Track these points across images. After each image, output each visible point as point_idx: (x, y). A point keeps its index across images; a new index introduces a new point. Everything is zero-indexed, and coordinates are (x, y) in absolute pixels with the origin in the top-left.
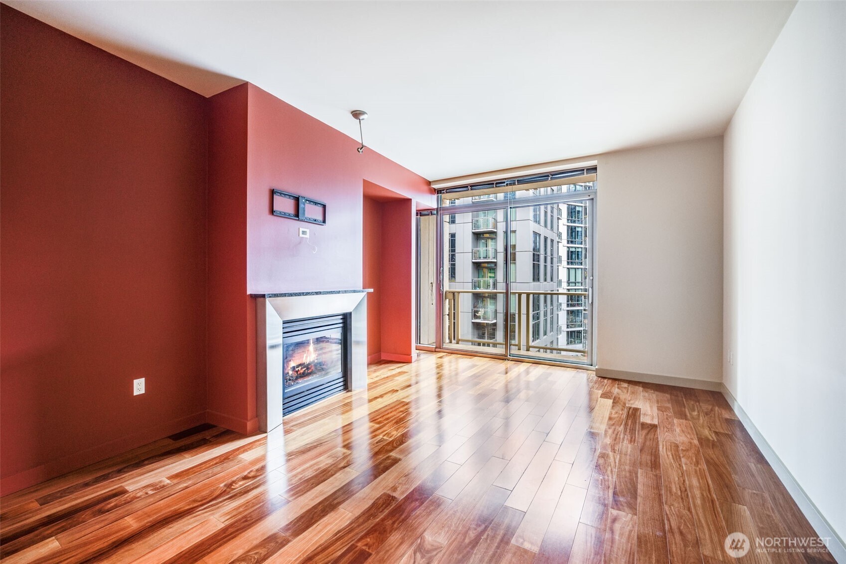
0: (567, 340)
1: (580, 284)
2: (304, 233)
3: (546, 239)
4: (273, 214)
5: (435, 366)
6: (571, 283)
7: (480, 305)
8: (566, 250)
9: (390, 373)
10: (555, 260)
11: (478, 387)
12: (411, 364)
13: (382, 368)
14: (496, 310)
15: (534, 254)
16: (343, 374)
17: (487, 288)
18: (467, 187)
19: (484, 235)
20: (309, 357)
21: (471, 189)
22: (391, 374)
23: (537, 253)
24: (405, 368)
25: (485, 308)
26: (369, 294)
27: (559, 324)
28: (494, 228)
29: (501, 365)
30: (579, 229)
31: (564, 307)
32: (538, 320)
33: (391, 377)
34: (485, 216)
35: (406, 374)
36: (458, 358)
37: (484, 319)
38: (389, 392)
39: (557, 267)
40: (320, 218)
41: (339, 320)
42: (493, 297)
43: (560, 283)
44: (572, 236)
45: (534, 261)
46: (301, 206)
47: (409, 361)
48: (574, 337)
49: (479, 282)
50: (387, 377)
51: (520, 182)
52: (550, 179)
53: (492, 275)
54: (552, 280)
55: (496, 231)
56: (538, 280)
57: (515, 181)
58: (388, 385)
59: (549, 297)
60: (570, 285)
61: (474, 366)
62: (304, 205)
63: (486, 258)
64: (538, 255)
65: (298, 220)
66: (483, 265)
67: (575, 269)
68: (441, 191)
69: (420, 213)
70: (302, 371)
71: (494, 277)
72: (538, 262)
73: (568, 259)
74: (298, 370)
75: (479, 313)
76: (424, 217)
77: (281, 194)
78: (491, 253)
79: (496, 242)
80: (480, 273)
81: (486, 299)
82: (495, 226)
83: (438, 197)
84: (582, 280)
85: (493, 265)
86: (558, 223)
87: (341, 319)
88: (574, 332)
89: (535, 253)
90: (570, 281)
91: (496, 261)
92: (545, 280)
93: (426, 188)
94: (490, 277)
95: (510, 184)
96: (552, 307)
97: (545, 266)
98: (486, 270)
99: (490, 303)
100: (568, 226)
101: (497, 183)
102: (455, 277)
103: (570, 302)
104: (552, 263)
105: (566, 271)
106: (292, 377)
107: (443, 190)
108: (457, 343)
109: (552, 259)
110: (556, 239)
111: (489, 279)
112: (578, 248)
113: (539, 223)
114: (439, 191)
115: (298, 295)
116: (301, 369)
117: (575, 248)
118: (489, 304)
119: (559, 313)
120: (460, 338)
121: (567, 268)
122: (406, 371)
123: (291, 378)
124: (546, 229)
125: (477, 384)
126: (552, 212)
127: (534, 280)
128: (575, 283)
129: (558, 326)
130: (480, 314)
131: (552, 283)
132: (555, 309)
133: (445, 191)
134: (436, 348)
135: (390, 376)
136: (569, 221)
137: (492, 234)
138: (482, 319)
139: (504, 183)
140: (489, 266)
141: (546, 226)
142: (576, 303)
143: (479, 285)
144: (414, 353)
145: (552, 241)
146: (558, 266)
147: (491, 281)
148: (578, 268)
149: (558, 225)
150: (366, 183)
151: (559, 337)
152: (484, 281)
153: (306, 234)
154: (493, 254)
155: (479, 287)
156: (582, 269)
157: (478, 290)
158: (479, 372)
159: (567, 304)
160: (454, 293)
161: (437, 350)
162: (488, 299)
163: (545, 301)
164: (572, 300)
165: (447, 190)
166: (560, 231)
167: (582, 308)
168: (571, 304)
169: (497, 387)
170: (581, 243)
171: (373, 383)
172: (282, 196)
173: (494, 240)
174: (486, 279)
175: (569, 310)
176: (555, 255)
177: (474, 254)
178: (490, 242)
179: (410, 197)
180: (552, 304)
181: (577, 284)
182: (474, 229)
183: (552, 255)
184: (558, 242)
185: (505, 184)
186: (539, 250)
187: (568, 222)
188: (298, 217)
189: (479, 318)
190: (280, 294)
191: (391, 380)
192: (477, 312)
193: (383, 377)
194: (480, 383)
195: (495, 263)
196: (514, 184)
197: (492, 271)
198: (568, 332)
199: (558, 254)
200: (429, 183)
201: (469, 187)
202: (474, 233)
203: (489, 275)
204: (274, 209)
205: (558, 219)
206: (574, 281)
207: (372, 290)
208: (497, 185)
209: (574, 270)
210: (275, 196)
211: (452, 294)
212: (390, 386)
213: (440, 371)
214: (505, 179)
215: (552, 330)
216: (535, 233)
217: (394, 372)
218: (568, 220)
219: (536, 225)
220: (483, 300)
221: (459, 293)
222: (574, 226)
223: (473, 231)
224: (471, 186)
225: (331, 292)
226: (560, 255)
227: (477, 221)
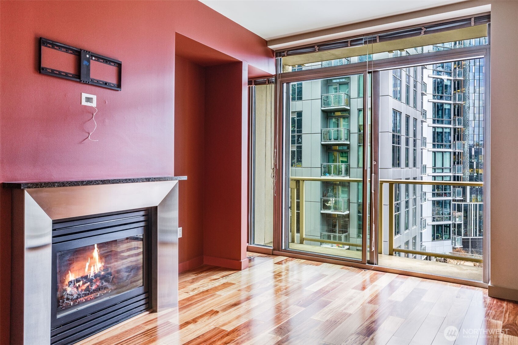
0: (433, 235)
1: (448, 171)
2: (89, 100)
3: (408, 117)
4: (40, 73)
5: (272, 275)
6: (438, 169)
7: (330, 193)
8: (431, 130)
9: (211, 285)
10: (419, 142)
11: (326, 309)
12: (240, 272)
13: (202, 278)
14: (349, 200)
15: (393, 135)
16: (145, 289)
17: (339, 174)
18: (314, 47)
19: (336, 113)
20: (92, 268)
21: (319, 50)
22: (213, 286)
23: (398, 134)
24: (233, 277)
25: (335, 197)
26: (180, 182)
27: (423, 216)
28: (347, 106)
29: (358, 275)
30: (447, 107)
31: (429, 196)
32: (398, 211)
33: (212, 292)
34: (337, 92)
35: (232, 287)
36: (302, 263)
37: (336, 209)
38: (207, 313)
39: (421, 151)
40: (113, 81)
41: (139, 216)
42: (346, 185)
43: (424, 168)
44: (438, 114)
45: (393, 143)
46: (85, 63)
47: (238, 268)
48: (440, 232)
49: (329, 168)
50: (207, 291)
51: (382, 38)
52: (423, 33)
53: (345, 159)
54: (415, 165)
55: (349, 108)
56: (399, 165)
57: (376, 37)
58: (207, 303)
59: (411, 186)
60: (437, 171)
61: (322, 276)
62: (89, 62)
63: (337, 139)
64: (399, 136)
65: (80, 82)
66: (334, 148)
67: (443, 152)
68: (280, 53)
69: (254, 80)
70: (84, 287)
71: (347, 162)
72: (399, 144)
73: (434, 141)
74: (79, 286)
75: (329, 202)
76: (260, 86)
77: (53, 44)
78: (343, 135)
79: (349, 122)
80: (330, 157)
81: (337, 187)
82: (349, 104)
83: (276, 60)
84: (450, 166)
85: (345, 148)
86: (422, 100)
87: (143, 216)
88: (441, 226)
89: (395, 134)
90: (437, 166)
91: (348, 143)
92: (407, 165)
93: (260, 49)
94: (342, 162)
95: (370, 42)
96: (415, 197)
97: (407, 150)
98: (337, 154)
99: (342, 191)
100: (434, 103)
101: (352, 41)
102: (301, 162)
103: (436, 191)
104: (415, 145)
105: (431, 155)
106: (72, 295)
107: (284, 52)
108: (300, 243)
109: (415, 141)
110: (420, 118)
111: (340, 163)
112: (446, 128)
113: (400, 99)
114: (279, 53)
115: (75, 185)
116: (83, 284)
117: (443, 128)
118: (340, 192)
119: (423, 203)
120: (304, 236)
121: (433, 152)
122: (233, 282)
123: (70, 297)
124: (408, 106)
125: (325, 304)
126: (415, 86)
127: (393, 165)
128: (443, 169)
129: (421, 219)
130: (331, 203)
131: (415, 169)
132: (418, 199)
133: (285, 54)
134: (274, 250)
135: (211, 289)
136: (436, 97)
137: (345, 113)
138: (332, 210)
139: (362, 39)
140: (341, 148)
141: (408, 102)
142: (444, 192)
143: (329, 171)
144: (245, 255)
145: (415, 120)
146: (422, 149)
147: (343, 166)
148: (445, 152)
149: (422, 102)
150: (179, 37)
151: (423, 231)
152: (335, 167)
153: (92, 102)
154: (346, 135)
155: (329, 173)
156: (450, 152)
157: (328, 177)
158: (327, 286)
159: (433, 194)
160: (298, 182)
161: (275, 252)
162: (340, 187)
163: (407, 190)
164: (438, 188)
165: (288, 51)
166: (424, 108)
167: (451, 198)
168: (437, 193)
169: (352, 310)
170: (450, 123)
171: (188, 299)
172: (55, 49)
173: (346, 120)
174: (338, 163)
175: (435, 201)
176: (419, 136)
177: (325, 135)
178: (342, 122)
179: (241, 60)
180: (415, 193)
181: (445, 171)
182: (323, 106)
183: (415, 135)
184: (422, 122)
185: (363, 42)
186: (400, 131)
187: (434, 99)
188: (79, 78)
189: (329, 208)
190: (45, 183)
191: (212, 296)
192: (327, 201)
193: (202, 290)
194: (330, 302)
195: (348, 146)
196: (375, 41)
197: (344, 155)
198: (433, 226)
199: (422, 136)
200: (265, 43)
201: (316, 47)
202: (323, 111)
203: (341, 159)
204: (43, 65)
205: (423, 94)
206: (441, 166)
207: (185, 178)
208: (352, 43)
209: (441, 153)
210: (43, 48)
211: (294, 183)
212: (209, 304)
213: (277, 283)
214: (363, 35)
215: (415, 223)
216: (395, 112)
217: (217, 284)
218: (434, 96)
219: (397, 102)
220: (333, 189)
221: (304, 180)
222: (441, 103)
223: (323, 109)
224: (318, 46)
225: (126, 180)
226: (424, 136)
227: (327, 97)
